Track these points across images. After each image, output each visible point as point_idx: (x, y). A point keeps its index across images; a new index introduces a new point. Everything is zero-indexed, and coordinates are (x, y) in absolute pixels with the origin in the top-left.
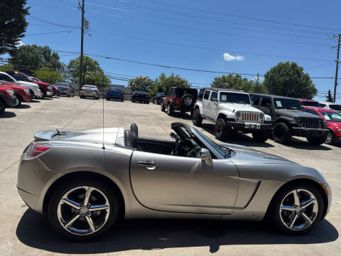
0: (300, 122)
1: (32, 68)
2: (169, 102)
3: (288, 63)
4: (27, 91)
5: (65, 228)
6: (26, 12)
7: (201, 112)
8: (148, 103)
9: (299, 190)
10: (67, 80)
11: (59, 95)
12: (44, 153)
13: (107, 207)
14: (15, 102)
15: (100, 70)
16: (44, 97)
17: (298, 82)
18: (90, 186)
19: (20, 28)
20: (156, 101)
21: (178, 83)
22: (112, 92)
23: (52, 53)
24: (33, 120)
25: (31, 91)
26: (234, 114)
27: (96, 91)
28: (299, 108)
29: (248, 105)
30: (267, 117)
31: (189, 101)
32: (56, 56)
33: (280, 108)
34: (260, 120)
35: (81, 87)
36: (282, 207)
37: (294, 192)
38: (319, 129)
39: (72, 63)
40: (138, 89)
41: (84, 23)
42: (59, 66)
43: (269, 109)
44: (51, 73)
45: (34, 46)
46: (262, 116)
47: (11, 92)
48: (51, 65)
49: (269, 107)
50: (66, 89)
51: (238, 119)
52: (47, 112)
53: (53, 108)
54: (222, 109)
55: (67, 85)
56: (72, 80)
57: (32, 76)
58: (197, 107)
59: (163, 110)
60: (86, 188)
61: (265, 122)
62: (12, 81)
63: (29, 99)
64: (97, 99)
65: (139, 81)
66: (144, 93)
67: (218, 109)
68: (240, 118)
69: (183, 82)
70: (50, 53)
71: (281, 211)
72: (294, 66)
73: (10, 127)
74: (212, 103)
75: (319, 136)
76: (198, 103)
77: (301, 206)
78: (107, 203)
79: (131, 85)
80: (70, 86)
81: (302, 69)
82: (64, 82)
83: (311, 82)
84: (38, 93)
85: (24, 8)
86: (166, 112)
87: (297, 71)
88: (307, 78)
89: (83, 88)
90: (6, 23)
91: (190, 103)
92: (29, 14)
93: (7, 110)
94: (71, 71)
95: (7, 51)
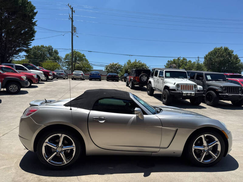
0: (225, 90)
1: (41, 61)
2: (131, 80)
3: (222, 47)
4: (35, 76)
5: (47, 161)
6: (34, 24)
7: (153, 86)
8: (118, 81)
9: (206, 135)
10: (64, 68)
11: (57, 79)
12: (33, 113)
13: (74, 147)
14: (27, 84)
15: (86, 60)
16: (47, 80)
17: (229, 61)
18: (62, 134)
19: (31, 34)
20: (123, 80)
21: (139, 66)
22: (93, 75)
23: (54, 50)
24: (39, 95)
25: (38, 76)
26: (175, 86)
27: (82, 75)
28: (225, 80)
29: (185, 79)
30: (199, 87)
31: (145, 78)
32: (56, 52)
33: (210, 80)
34: (194, 89)
35: (72, 72)
36: (194, 147)
37: (202, 136)
38: (240, 94)
39: (67, 56)
40: (112, 72)
41: (73, 29)
42: (58, 58)
43: (202, 81)
44: (53, 64)
45: (42, 46)
46: (195, 86)
47: (24, 78)
48: (53, 58)
49: (202, 80)
50: (62, 74)
51: (178, 89)
52: (48, 89)
53: (52, 87)
54: (167, 83)
55: (62, 71)
56: (67, 68)
57: (40, 66)
58: (150, 82)
59: (127, 85)
60: (60, 135)
61: (198, 91)
62: (26, 70)
63: (37, 81)
64: (83, 80)
65: (112, 66)
66: (116, 74)
67: (164, 82)
68: (180, 88)
69: (143, 65)
70: (52, 50)
71: (193, 150)
72: (226, 49)
73: (23, 100)
74: (160, 79)
75: (240, 99)
76: (151, 79)
77: (208, 146)
78: (74, 145)
79: (107, 69)
80: (65, 72)
81: (232, 52)
82: (62, 69)
83: (240, 61)
84: (43, 77)
85: (33, 21)
86: (129, 87)
87: (229, 53)
88: (236, 58)
89: (73, 73)
90: (22, 32)
91: (145, 80)
92: (36, 25)
93: (22, 89)
94: (66, 61)
95: (24, 50)
